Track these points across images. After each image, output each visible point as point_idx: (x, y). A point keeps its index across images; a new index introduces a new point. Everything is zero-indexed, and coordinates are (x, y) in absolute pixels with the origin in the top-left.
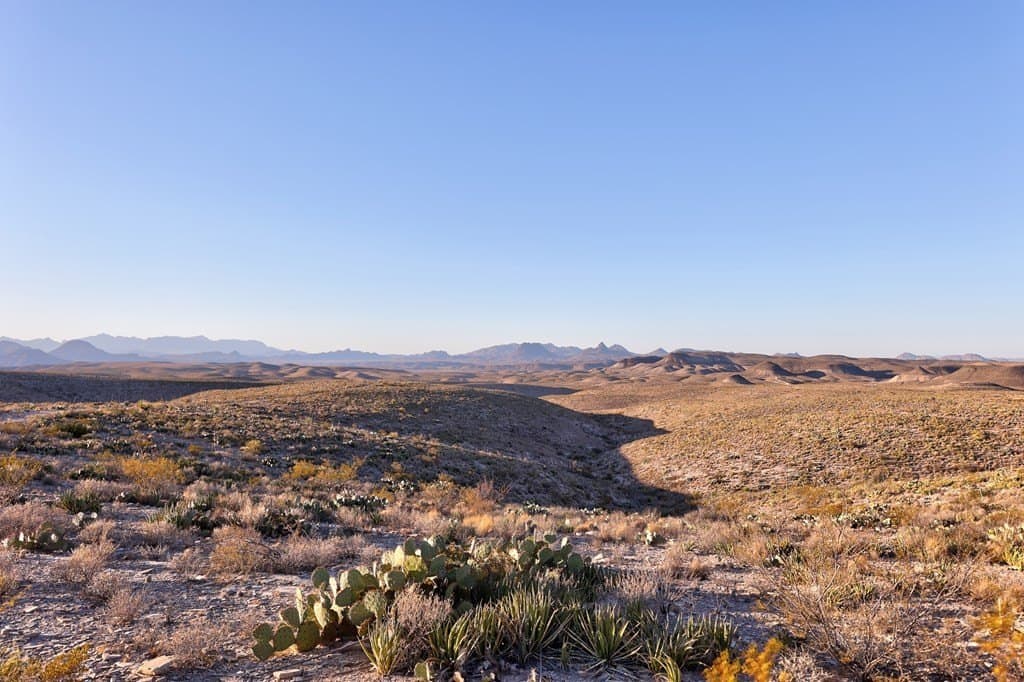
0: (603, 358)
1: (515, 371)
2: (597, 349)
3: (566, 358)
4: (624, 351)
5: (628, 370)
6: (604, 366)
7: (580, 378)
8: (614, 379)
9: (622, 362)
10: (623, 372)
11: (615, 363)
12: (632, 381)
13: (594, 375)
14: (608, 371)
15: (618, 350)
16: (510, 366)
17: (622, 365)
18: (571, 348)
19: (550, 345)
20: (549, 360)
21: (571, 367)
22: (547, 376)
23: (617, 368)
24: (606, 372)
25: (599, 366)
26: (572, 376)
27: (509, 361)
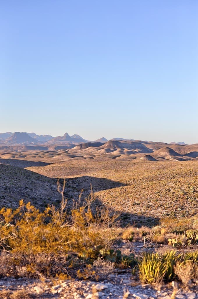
0: (67, 143)
1: (9, 151)
2: (63, 137)
3: (43, 142)
4: (81, 139)
5: (82, 151)
6: (68, 148)
7: (52, 155)
8: (73, 156)
9: (78, 146)
10: (79, 152)
11: (75, 146)
12: (85, 158)
13: (61, 154)
14: (70, 151)
15: (77, 138)
16: (6, 147)
17: (79, 148)
18: (47, 136)
19: (33, 134)
20: (32, 144)
21: (46, 148)
22: (31, 154)
23: (75, 150)
24: (69, 152)
25: (64, 148)
26: (47, 154)
27: (6, 144)
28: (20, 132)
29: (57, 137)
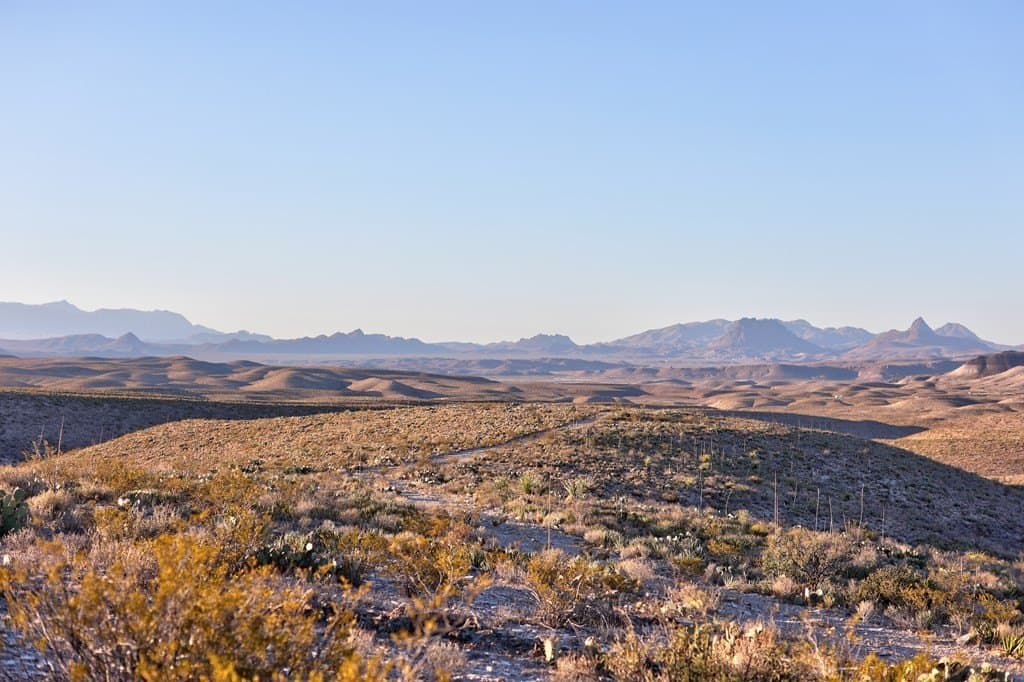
0: (923, 354)
1: (729, 382)
2: (907, 333)
3: (836, 353)
4: (972, 341)
5: (989, 381)
6: (932, 372)
7: (881, 398)
8: (960, 401)
9: (972, 362)
10: (979, 386)
11: (958, 365)
12: (1007, 408)
13: (913, 391)
14: (943, 382)
15: (958, 336)
16: (713, 371)
17: (974, 370)
18: (848, 329)
19: (802, 324)
20: (800, 358)
21: (848, 373)
22: (806, 395)
23: (962, 377)
24: (941, 387)
25: (918, 370)
26: (862, 394)
27: (710, 358)
28: (757, 319)
29: (885, 333)
